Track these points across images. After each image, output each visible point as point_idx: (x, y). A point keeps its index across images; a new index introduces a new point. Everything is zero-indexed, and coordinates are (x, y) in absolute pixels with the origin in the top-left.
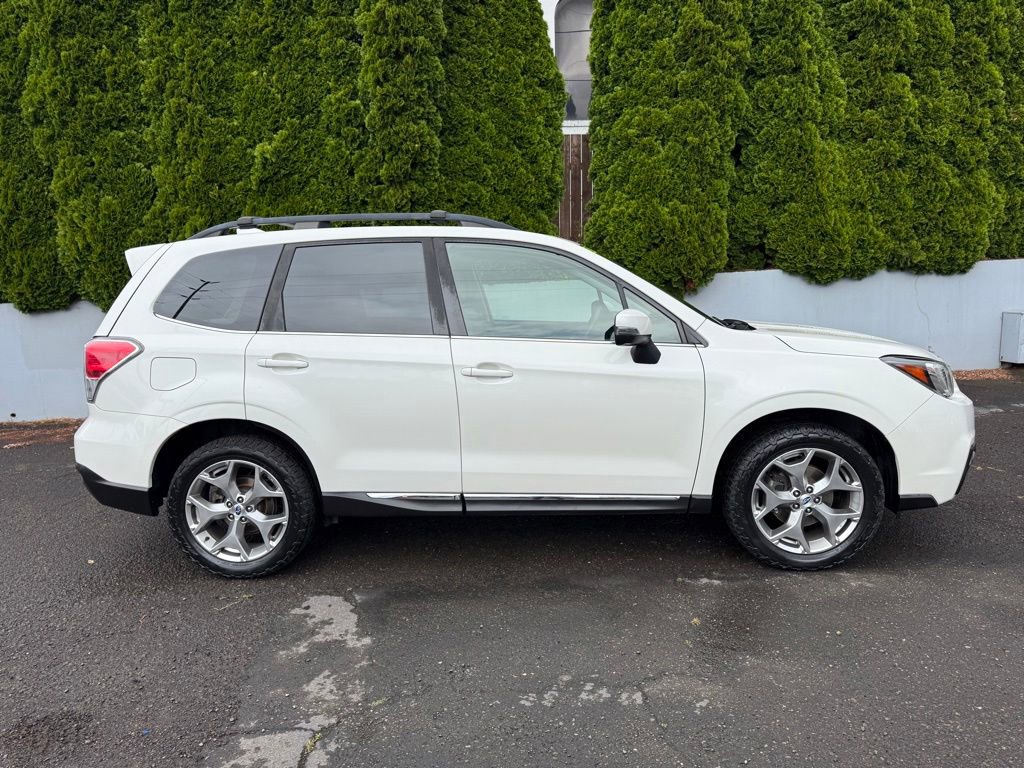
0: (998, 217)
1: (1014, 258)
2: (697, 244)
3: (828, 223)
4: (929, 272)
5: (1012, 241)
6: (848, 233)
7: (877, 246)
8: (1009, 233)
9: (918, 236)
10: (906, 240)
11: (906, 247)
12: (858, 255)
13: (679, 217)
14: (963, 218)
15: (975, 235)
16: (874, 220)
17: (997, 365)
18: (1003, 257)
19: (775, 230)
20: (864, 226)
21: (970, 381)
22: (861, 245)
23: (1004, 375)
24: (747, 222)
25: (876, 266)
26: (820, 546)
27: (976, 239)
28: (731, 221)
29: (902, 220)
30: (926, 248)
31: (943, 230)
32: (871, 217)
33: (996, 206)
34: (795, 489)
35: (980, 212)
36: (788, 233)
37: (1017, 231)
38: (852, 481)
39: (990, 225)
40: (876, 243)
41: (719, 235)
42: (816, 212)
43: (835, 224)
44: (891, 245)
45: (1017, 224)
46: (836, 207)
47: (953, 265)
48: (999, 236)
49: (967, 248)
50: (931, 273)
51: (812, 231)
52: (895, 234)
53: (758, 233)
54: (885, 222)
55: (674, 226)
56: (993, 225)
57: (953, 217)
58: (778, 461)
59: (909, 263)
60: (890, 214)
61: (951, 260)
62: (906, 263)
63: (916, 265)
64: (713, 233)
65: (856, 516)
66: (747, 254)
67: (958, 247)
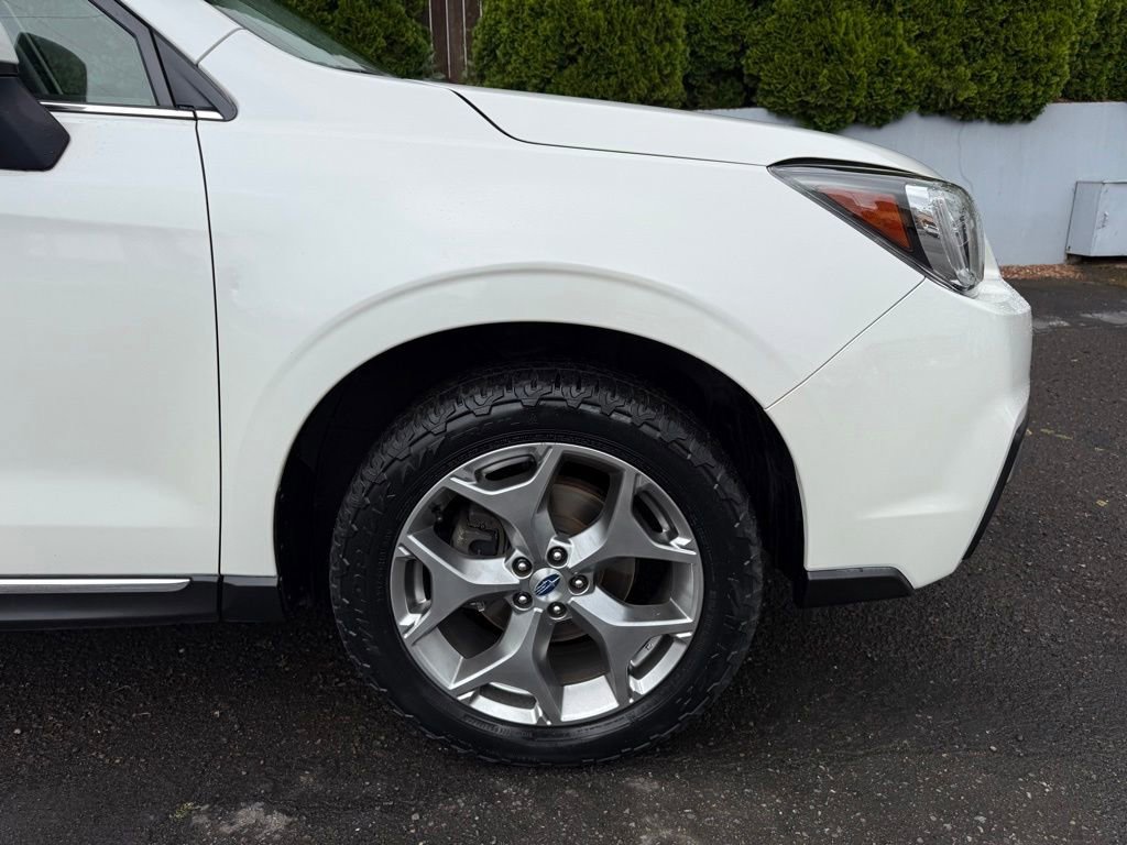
0: (1086, 33)
1: (1100, 100)
2: (633, 59)
3: (834, 31)
4: (979, 118)
5: (1101, 72)
6: (865, 49)
7: (906, 72)
8: (1099, 61)
9: (968, 59)
10: (950, 65)
11: (949, 77)
12: (878, 86)
13: (607, 12)
14: (1036, 32)
15: (1049, 59)
16: (905, 31)
17: (1060, 258)
18: (1086, 99)
19: (756, 43)
20: (890, 39)
21: (1024, 280)
22: (883, 69)
23: (1071, 273)
24: (715, 29)
25: (903, 104)
26: (589, 700)
27: (1051, 65)
28: (692, 28)
29: (946, 32)
30: (978, 78)
31: (1005, 50)
32: (901, 25)
33: (1083, 14)
34: (517, 553)
35: (1061, 21)
36: (775, 47)
37: (1110, 56)
38: (673, 534)
39: (1073, 44)
40: (905, 66)
41: (667, 44)
42: (818, 12)
43: (846, 34)
44: (928, 73)
45: (1112, 46)
46: (849, 7)
47: (1014, 109)
48: (1084, 64)
49: (1036, 79)
50: (982, 120)
51: (810, 45)
52: (934, 54)
53: (733, 48)
54: (920, 36)
55: (598, 27)
56: (1077, 46)
57: (1021, 29)
58: (460, 481)
59: (951, 102)
60: (928, 22)
61: (1013, 98)
62: (947, 102)
63: (962, 106)
64: (659, 43)
65: (684, 628)
66: (717, 84)
67: (1025, 78)
